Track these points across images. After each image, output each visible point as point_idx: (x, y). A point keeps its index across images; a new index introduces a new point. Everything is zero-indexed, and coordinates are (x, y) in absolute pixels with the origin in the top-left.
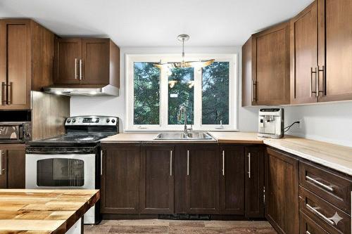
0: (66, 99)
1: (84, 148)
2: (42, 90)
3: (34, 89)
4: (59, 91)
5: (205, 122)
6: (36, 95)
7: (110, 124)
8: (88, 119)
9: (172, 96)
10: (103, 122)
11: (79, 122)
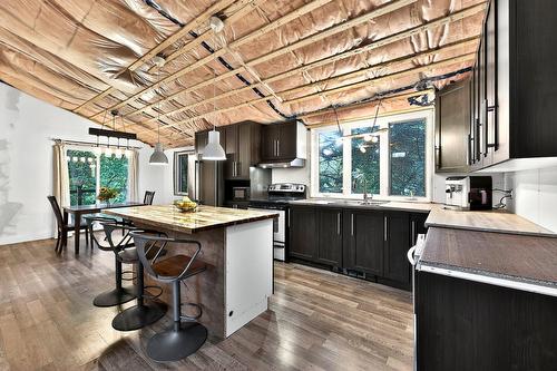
0: (269, 170)
1: (279, 206)
2: (255, 166)
3: (252, 165)
4: (264, 166)
5: (392, 192)
6: (252, 169)
7: (300, 190)
8: (284, 187)
9: (396, 155)
10: (293, 189)
11: (278, 189)
